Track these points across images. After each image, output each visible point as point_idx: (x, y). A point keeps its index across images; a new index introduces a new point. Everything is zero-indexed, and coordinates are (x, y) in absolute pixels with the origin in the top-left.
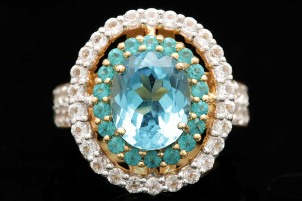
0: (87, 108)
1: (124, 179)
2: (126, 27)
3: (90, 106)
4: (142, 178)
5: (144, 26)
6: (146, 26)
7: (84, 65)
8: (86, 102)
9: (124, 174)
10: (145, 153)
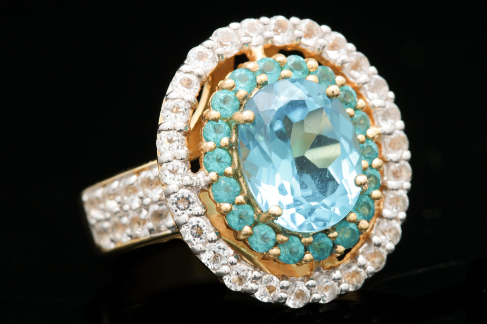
0: (198, 194)
1: (282, 288)
2: (222, 55)
3: (203, 190)
4: (307, 281)
5: (247, 48)
6: (250, 48)
7: (178, 129)
8: (197, 183)
9: (280, 281)
10: (310, 239)
